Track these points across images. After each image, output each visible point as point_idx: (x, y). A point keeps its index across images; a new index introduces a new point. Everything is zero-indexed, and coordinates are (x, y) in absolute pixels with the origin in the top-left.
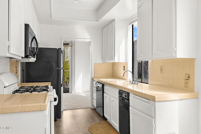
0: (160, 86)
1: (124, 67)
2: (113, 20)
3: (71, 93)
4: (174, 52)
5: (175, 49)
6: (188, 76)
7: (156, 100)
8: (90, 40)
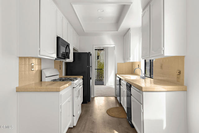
0: (161, 80)
1: (139, 65)
2: (129, 29)
3: (106, 85)
4: (162, 51)
5: (163, 48)
6: (179, 72)
7: (143, 90)
8: (114, 46)
